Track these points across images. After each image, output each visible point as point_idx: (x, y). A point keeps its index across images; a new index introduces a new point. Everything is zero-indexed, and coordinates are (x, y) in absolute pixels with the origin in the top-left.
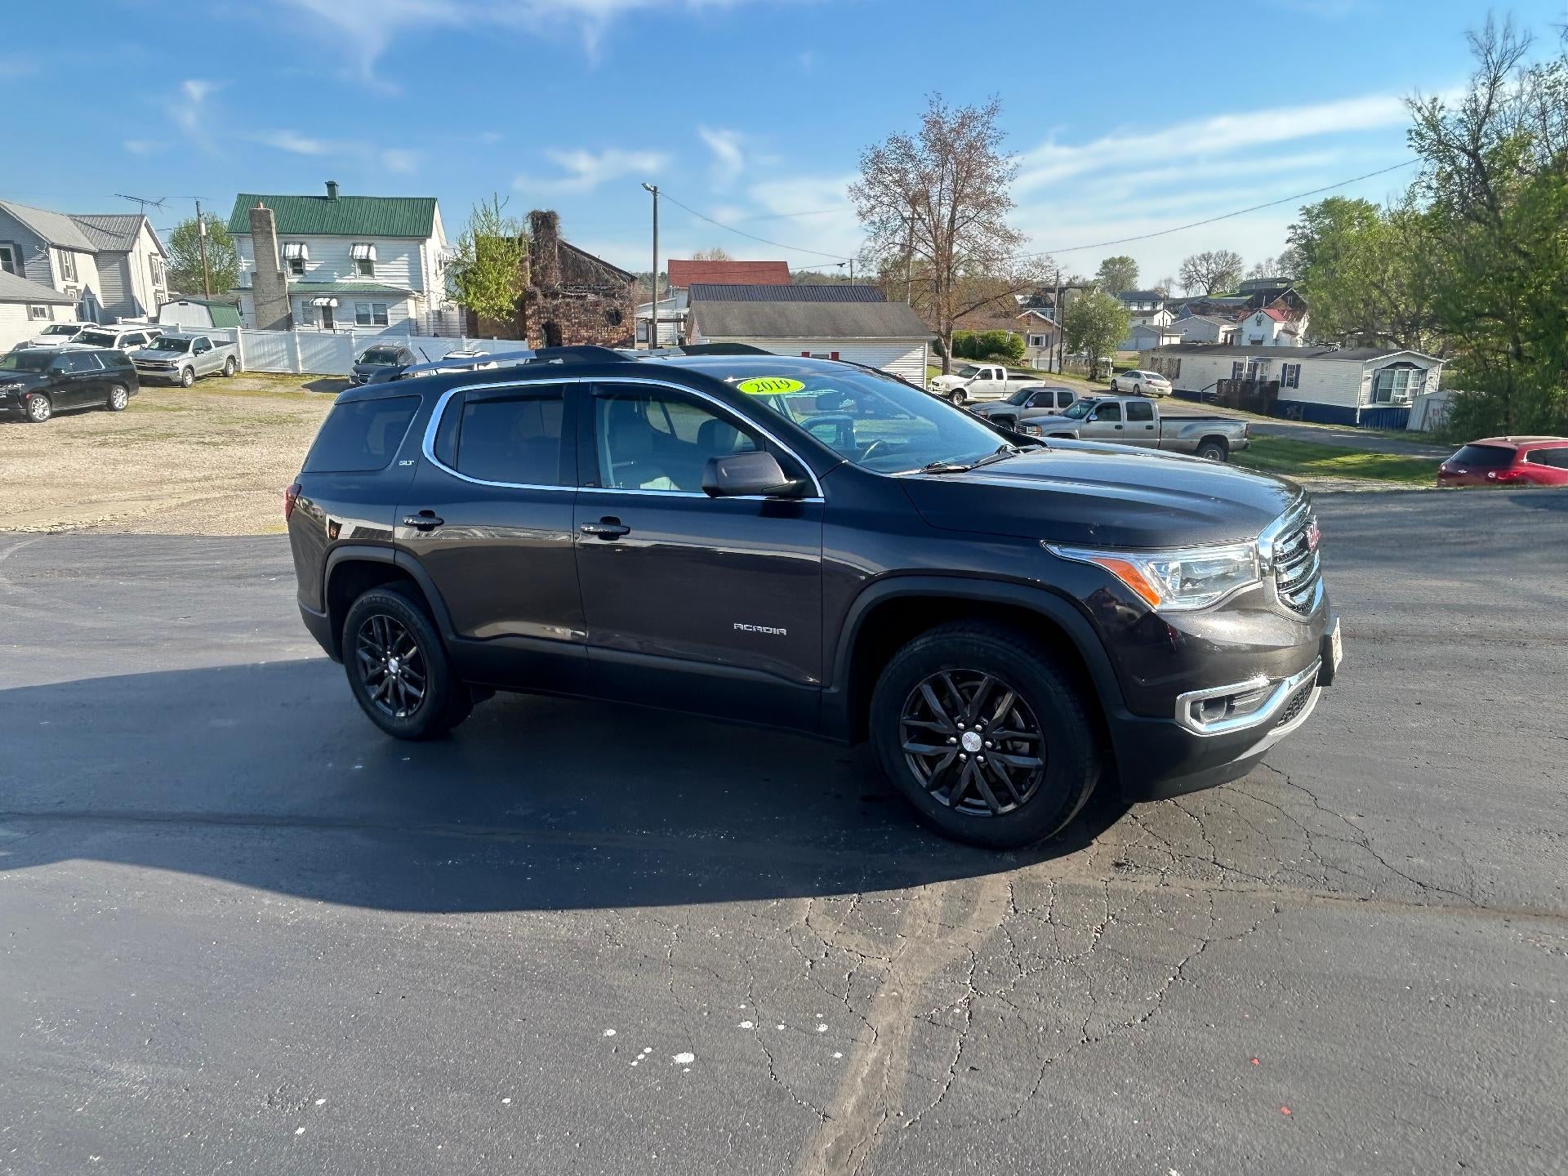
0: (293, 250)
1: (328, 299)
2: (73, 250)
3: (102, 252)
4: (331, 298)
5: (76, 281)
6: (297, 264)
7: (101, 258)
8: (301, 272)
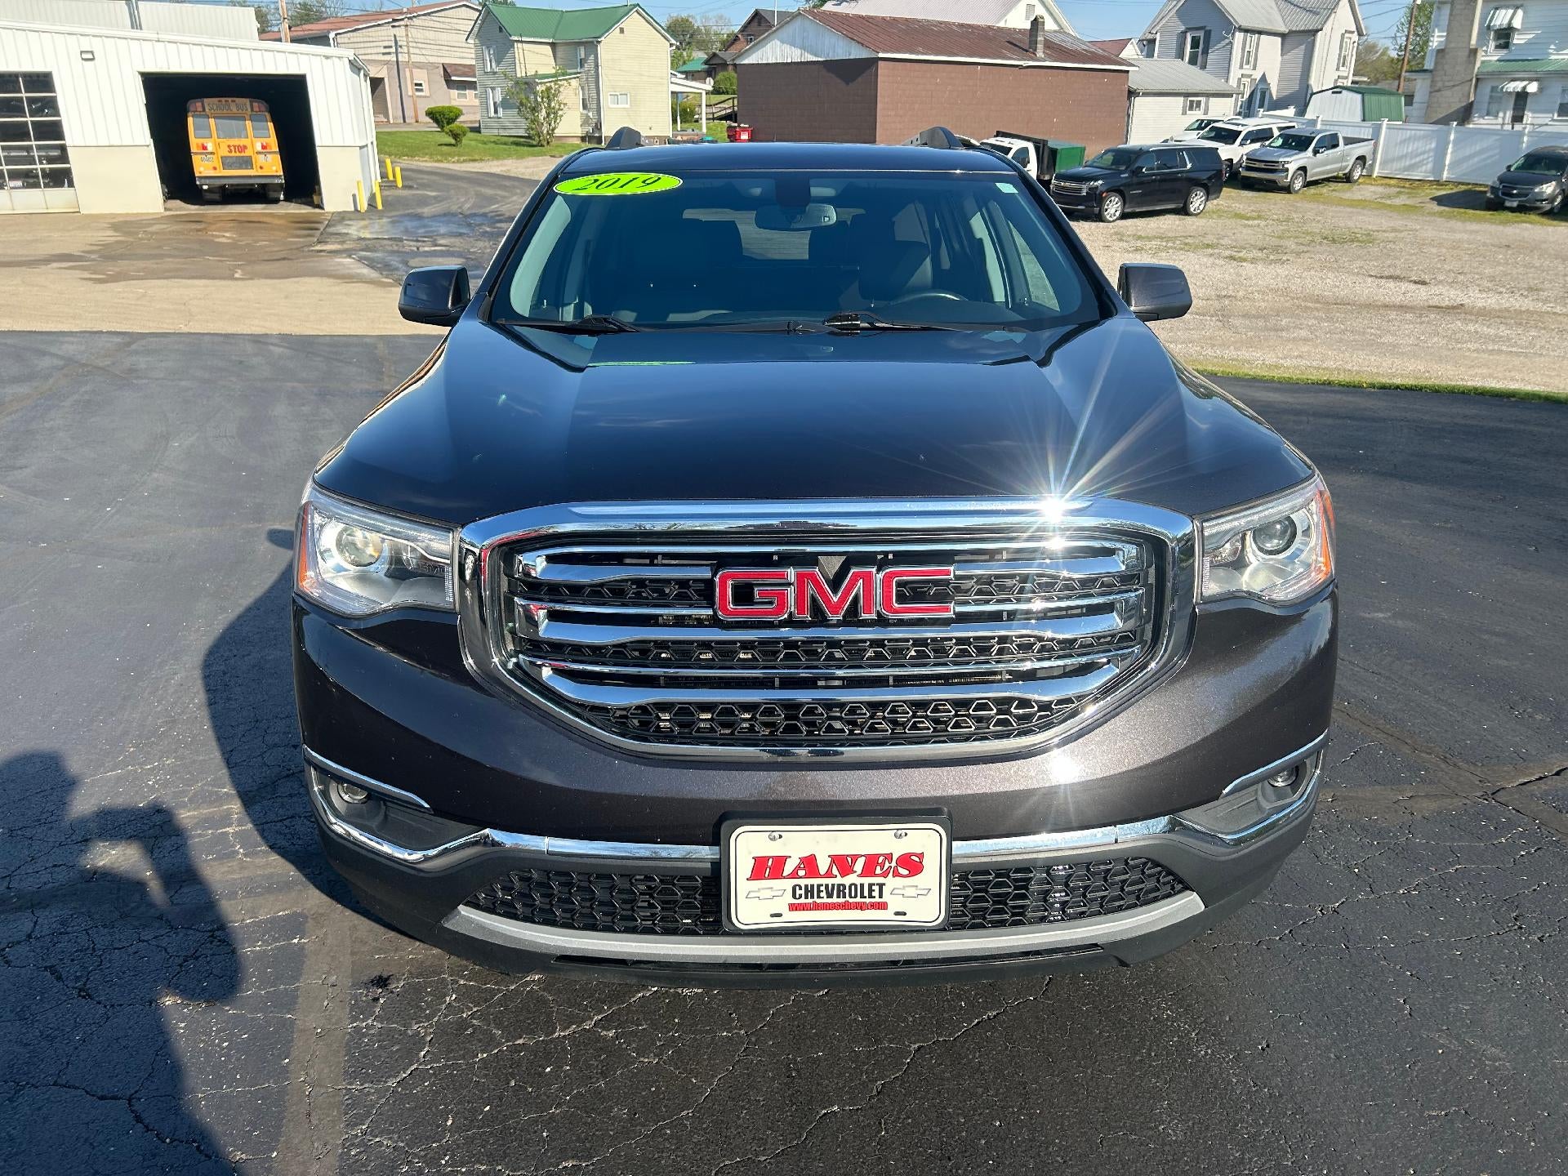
0: (1501, 18)
1: (1525, 83)
2: (1260, 33)
3: (1291, 32)
4: (1531, 80)
5: (1254, 68)
6: (1504, 36)
7: (1288, 40)
8: (1506, 46)
